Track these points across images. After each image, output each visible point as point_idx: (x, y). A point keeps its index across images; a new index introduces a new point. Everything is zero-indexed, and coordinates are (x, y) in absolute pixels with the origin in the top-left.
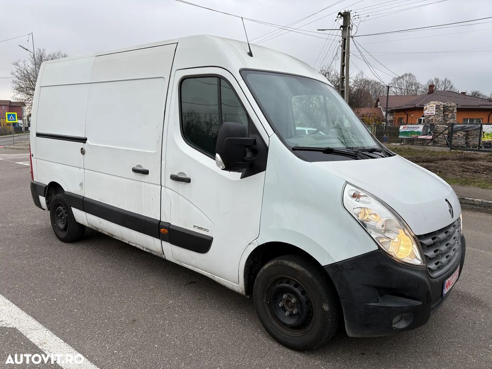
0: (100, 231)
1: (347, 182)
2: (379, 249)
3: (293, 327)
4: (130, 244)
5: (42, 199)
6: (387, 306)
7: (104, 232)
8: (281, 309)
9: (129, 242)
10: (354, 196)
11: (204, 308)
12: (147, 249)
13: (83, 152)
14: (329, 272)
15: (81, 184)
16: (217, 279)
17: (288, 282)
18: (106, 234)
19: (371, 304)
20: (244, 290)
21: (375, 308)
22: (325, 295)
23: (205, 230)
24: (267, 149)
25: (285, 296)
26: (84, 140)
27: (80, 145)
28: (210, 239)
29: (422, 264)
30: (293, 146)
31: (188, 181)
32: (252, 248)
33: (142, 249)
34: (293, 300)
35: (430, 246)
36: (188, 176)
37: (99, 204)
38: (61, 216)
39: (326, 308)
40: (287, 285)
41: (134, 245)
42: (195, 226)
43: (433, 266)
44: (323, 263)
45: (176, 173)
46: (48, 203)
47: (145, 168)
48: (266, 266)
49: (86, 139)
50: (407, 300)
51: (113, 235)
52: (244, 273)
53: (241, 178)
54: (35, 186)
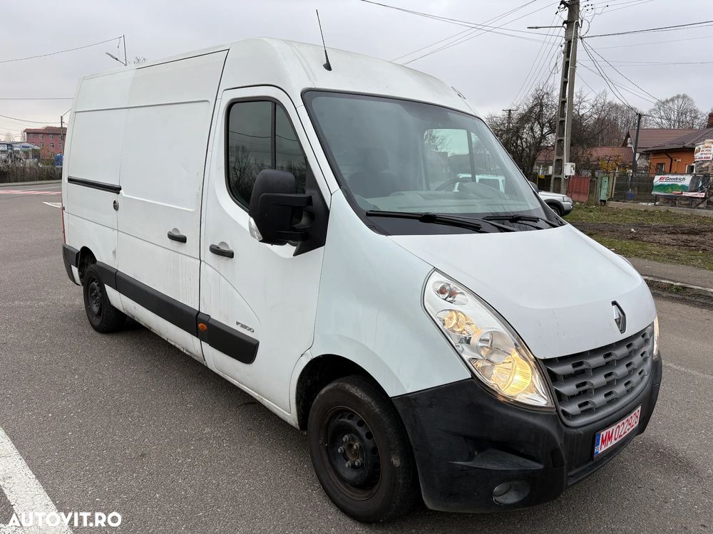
0: (136, 320)
1: (436, 269)
2: (472, 378)
4: (169, 341)
5: (75, 270)
6: (484, 467)
7: (140, 322)
8: (342, 458)
10: (442, 291)
12: (187, 351)
13: (116, 207)
14: (398, 406)
15: (114, 252)
16: (266, 402)
17: (350, 417)
18: (143, 324)
19: (458, 463)
20: (297, 423)
21: (463, 469)
22: (397, 443)
23: (250, 329)
24: (327, 211)
25: (346, 438)
26: (117, 190)
27: (112, 196)
28: (255, 343)
29: (550, 405)
30: (367, 209)
31: (230, 255)
32: (304, 362)
33: (182, 350)
34: (356, 445)
35: (568, 378)
36: (231, 248)
37: (132, 282)
38: (96, 296)
39: (396, 462)
40: (349, 421)
41: (173, 343)
42: (238, 323)
43: (573, 408)
44: (392, 392)
45: (216, 243)
46: (81, 277)
47: (182, 233)
48: (323, 391)
49: (120, 189)
50: (521, 460)
51: (151, 328)
52: (297, 398)
53: (295, 255)
54: (67, 251)
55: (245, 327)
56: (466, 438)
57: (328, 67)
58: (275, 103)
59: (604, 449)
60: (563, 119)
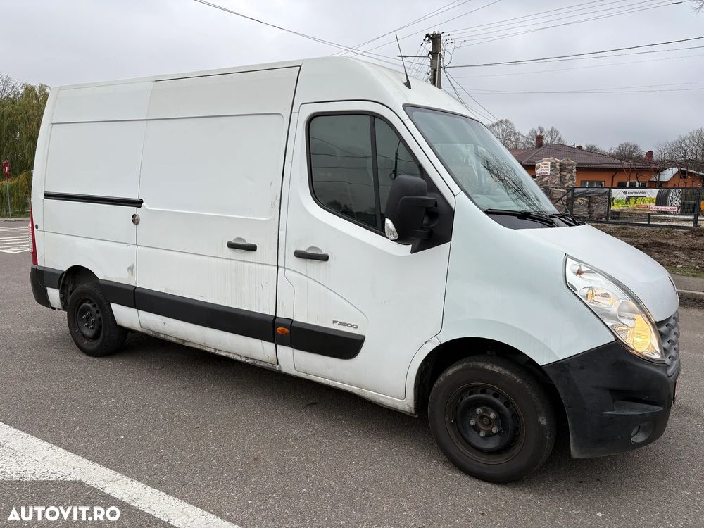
0: (162, 336)
1: (567, 256)
2: (616, 340)
3: (491, 452)
4: (217, 352)
5: (54, 294)
7: (170, 338)
9: (215, 350)
10: (578, 273)
13: (135, 220)
14: (550, 372)
15: (131, 269)
16: (368, 394)
17: (483, 392)
18: (174, 340)
19: (606, 413)
20: (413, 406)
21: (611, 417)
22: (541, 405)
23: (352, 326)
24: (451, 212)
25: (479, 411)
26: (138, 203)
27: (132, 210)
28: (361, 338)
29: (661, 359)
31: (325, 258)
32: (429, 348)
33: (239, 358)
34: (492, 415)
35: (665, 335)
36: (324, 252)
37: (165, 297)
38: (88, 318)
39: (543, 421)
40: (483, 396)
41: (224, 354)
42: (334, 322)
43: (667, 360)
44: (542, 360)
45: (303, 248)
46: (62, 299)
47: (249, 241)
48: (450, 372)
49: (141, 202)
50: (645, 406)
51: (184, 341)
52: (415, 383)
53: (412, 253)
57: (408, 85)
58: (373, 116)
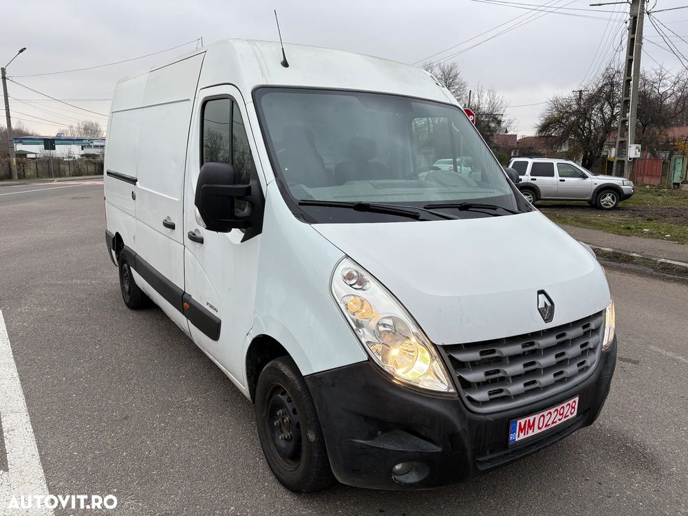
0: (151, 298)
1: (347, 256)
2: (368, 360)
5: (114, 252)
6: (381, 446)
7: (153, 301)
8: (279, 431)
10: (349, 277)
11: (222, 413)
13: (134, 197)
14: (309, 383)
15: (134, 237)
17: (283, 393)
19: (358, 441)
20: (250, 396)
21: (362, 447)
22: (313, 419)
23: (215, 309)
24: (263, 201)
25: (280, 412)
26: (134, 181)
27: (131, 187)
28: (218, 322)
29: (452, 390)
30: (298, 197)
31: (201, 241)
32: (249, 341)
33: (179, 326)
34: (286, 419)
35: (474, 365)
36: (202, 234)
39: (312, 437)
40: (282, 397)
42: (207, 303)
43: (481, 395)
44: (305, 372)
46: (118, 259)
47: (173, 221)
49: (137, 181)
50: (423, 442)
52: (247, 374)
53: (242, 242)
54: (108, 235)
55: (211, 307)
56: (366, 418)
57: (285, 64)
58: (232, 101)
59: (522, 436)
60: (628, 99)
